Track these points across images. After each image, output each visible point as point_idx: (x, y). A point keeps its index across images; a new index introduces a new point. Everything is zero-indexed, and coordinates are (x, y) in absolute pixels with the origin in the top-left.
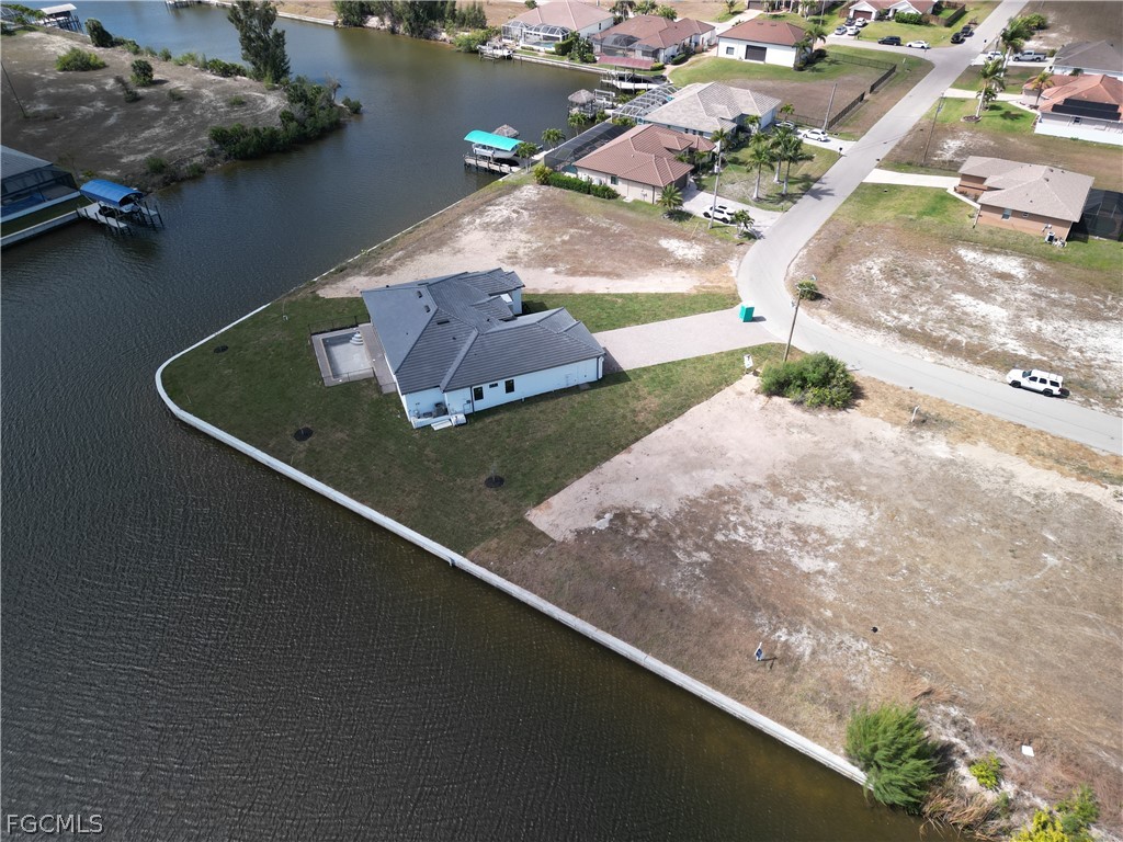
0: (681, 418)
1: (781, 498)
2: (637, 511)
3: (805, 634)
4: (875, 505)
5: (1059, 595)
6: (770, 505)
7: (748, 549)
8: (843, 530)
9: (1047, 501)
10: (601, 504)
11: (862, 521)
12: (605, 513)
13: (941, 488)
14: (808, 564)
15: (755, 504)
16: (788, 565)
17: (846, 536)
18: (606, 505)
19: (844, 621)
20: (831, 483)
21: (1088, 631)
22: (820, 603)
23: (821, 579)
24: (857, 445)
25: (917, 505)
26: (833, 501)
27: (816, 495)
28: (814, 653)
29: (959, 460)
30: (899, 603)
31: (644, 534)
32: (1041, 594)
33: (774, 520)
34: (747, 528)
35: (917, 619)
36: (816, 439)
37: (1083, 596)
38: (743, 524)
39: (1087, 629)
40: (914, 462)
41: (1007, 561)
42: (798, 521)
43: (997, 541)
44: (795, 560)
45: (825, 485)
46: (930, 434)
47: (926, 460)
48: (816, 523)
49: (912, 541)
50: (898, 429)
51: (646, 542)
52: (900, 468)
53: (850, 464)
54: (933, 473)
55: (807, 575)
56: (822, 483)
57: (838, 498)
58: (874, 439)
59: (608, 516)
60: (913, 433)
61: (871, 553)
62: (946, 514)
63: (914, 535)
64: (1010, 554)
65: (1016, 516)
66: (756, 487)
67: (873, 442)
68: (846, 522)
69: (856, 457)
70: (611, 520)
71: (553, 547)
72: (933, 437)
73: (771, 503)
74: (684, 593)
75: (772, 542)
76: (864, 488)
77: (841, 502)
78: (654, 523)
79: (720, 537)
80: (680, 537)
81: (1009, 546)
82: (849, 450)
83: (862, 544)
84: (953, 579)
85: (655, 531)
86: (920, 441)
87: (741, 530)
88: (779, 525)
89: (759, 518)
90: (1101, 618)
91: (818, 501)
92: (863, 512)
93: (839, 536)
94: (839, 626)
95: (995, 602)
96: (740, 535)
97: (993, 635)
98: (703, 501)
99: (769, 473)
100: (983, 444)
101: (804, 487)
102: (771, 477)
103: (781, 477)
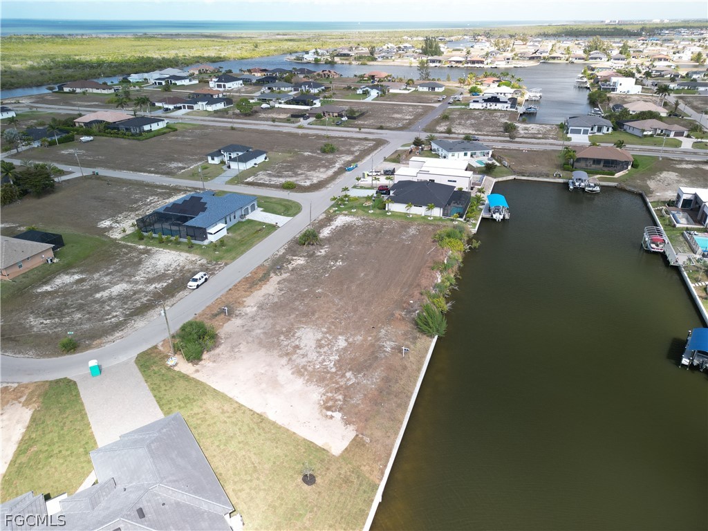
0: (226, 393)
1: (297, 352)
2: (322, 402)
3: (384, 344)
4: (296, 326)
6: (304, 355)
7: (339, 361)
8: (316, 335)
10: (319, 419)
11: (308, 330)
12: (327, 416)
13: (279, 310)
14: (342, 344)
16: (345, 349)
17: (320, 334)
18: (320, 416)
19: (372, 335)
20: (282, 338)
22: (365, 340)
23: (350, 340)
24: (249, 331)
25: (293, 316)
26: (296, 337)
27: (293, 342)
28: (392, 342)
30: (356, 322)
31: (340, 397)
33: (315, 354)
35: (363, 318)
38: (321, 363)
40: (261, 316)
41: (323, 299)
42: (314, 346)
43: (311, 300)
44: (341, 347)
46: (237, 311)
47: (259, 313)
48: (314, 342)
49: (318, 318)
50: (233, 319)
51: (345, 396)
52: (266, 319)
53: (265, 333)
54: (269, 312)
55: (350, 344)
56: (283, 340)
57: (293, 336)
58: (243, 326)
59: (329, 413)
60: (237, 316)
61: (329, 328)
62: (298, 310)
63: (314, 317)
64: (318, 298)
65: (295, 295)
66: (290, 360)
67: (246, 326)
68: (310, 334)
69: (259, 331)
70: (333, 411)
71: (362, 434)
72: (240, 311)
73: (302, 355)
74: (376, 379)
75: (332, 354)
76: (284, 329)
77: (296, 335)
78: (330, 395)
79: (334, 370)
80: (338, 384)
81: (314, 298)
82: (253, 333)
83: (324, 330)
84: (338, 310)
85: (336, 393)
86: (243, 314)
87: (326, 363)
88: (319, 352)
89: (315, 358)
91: (297, 341)
92: (302, 329)
93: (320, 336)
94: (375, 336)
95: (347, 303)
96: (329, 364)
97: (364, 304)
98: (307, 378)
99: (277, 357)
100: (244, 299)
101: (287, 345)
102: (281, 356)
103: (280, 353)
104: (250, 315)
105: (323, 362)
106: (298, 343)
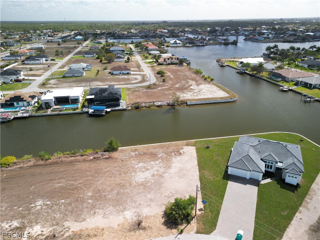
1: (156, 174)
3: (133, 155)
4: (136, 184)
5: (87, 186)
6: (157, 171)
7: (153, 161)
8: (139, 174)
9: (92, 213)
11: (136, 179)
13: (122, 200)
14: (141, 165)
15: (160, 169)
16: (145, 162)
17: (137, 173)
18: (186, 154)
19: (128, 159)
20: (149, 184)
21: (81, 181)
22: (134, 160)
23: (137, 163)
24: (151, 200)
25: (126, 191)
26: (146, 180)
27: (150, 179)
28: (130, 153)
29: (121, 214)
30: (120, 167)
32: (92, 184)
33: (154, 169)
34: (157, 164)
35: (115, 166)
36: (163, 195)
37: (81, 188)
38: (159, 164)
39: (81, 182)
40: (133, 204)
41: (100, 188)
43: (104, 192)
44: (144, 164)
45: (150, 182)
46: (134, 220)
47: (130, 207)
48: (145, 173)
49: (123, 180)
50: (144, 215)
52: (136, 200)
53: (149, 193)
54: (127, 204)
55: (139, 163)
56: (151, 183)
57: (145, 181)
58: (148, 206)
60: (139, 216)
61: (130, 173)
62: (118, 192)
63: (123, 182)
64: (100, 190)
65: (100, 202)
66: (164, 173)
67: (148, 204)
68: (140, 176)
69: (149, 196)
70: (181, 152)
72: (132, 219)
73: (158, 171)
76: (141, 187)
77: (144, 181)
78: (174, 156)
80: (167, 156)
81: (101, 192)
82: (152, 197)
83: (133, 174)
84: (111, 177)
86: (136, 214)
87: (158, 163)
88: (152, 168)
89: (157, 167)
90: (78, 186)
91: (149, 178)
92: (137, 181)
93: (139, 173)
94: (129, 158)
95: (102, 177)
96: (157, 162)
97: (100, 171)
98: (170, 164)
99: (165, 178)
100: (116, 226)
101: (155, 179)
102: (163, 177)
103: (161, 179)
104: (134, 210)
105: (158, 164)
106: (151, 177)
